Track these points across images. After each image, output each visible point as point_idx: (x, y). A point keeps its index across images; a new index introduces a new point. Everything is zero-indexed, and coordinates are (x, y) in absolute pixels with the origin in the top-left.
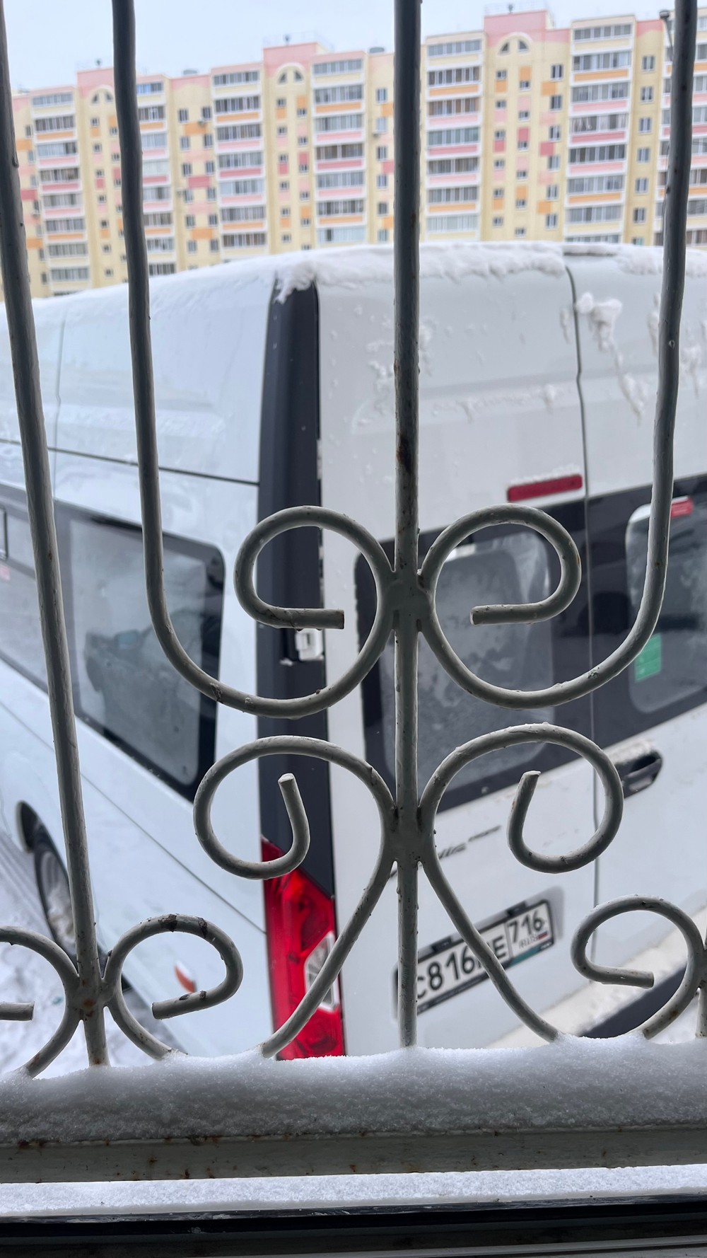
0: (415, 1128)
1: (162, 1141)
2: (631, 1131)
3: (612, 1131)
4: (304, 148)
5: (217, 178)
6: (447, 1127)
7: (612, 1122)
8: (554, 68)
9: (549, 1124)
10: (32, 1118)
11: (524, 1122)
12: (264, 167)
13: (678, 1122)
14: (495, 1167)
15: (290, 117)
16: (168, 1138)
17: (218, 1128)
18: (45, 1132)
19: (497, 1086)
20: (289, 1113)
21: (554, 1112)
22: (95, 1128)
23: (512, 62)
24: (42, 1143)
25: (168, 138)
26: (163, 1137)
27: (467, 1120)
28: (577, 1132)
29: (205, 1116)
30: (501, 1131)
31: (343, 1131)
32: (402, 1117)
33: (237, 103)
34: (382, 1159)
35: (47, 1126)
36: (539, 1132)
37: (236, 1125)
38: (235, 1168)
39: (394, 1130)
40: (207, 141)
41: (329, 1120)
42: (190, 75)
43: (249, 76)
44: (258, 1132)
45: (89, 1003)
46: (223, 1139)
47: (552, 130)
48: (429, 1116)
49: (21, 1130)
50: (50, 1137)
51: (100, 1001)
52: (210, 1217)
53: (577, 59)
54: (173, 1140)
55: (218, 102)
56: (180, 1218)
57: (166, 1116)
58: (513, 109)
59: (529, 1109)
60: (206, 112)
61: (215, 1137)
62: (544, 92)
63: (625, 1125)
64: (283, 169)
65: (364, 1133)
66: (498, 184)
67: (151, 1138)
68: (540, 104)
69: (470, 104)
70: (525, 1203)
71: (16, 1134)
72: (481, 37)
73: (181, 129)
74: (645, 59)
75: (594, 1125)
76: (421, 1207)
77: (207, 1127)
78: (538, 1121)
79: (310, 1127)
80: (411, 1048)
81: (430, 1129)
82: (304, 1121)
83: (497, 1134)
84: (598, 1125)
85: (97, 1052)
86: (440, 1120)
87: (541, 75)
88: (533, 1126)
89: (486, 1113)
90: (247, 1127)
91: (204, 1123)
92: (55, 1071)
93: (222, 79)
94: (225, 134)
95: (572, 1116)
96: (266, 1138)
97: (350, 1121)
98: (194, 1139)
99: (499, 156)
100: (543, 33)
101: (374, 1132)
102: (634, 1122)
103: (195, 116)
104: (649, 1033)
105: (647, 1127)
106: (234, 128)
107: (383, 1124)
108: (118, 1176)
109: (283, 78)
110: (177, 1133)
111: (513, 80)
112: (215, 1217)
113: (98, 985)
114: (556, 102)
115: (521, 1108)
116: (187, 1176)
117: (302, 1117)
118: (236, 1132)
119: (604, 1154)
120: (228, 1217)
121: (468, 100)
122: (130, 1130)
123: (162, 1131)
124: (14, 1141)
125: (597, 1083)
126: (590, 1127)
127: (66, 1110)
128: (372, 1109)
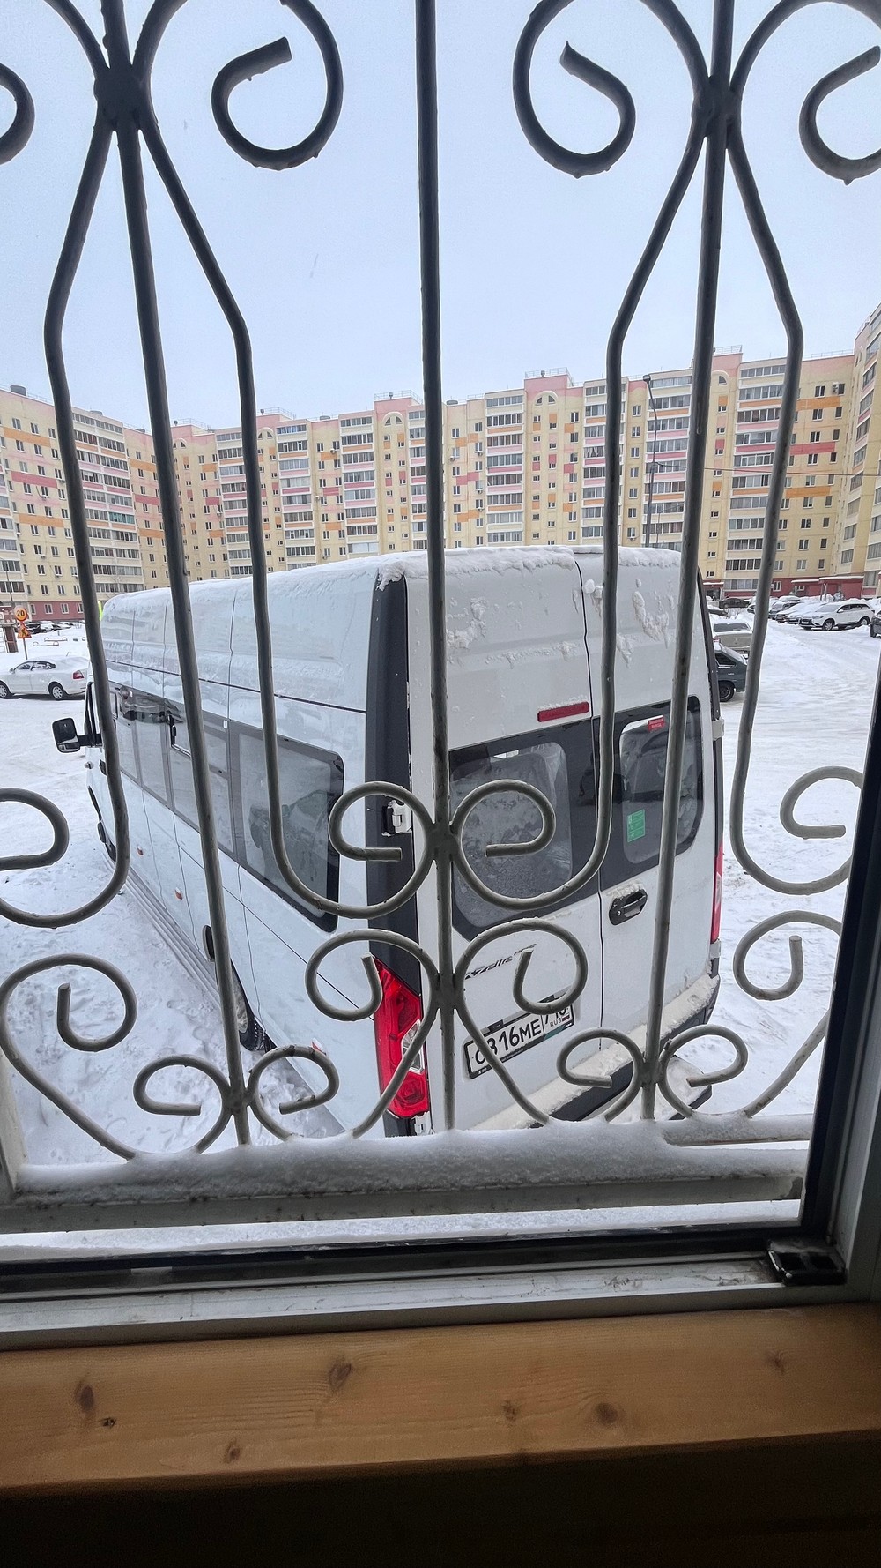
0: (453, 1185)
1: (285, 1196)
2: (596, 1185)
3: (584, 1185)
4: (403, 468)
5: (343, 489)
6: (474, 1184)
7: (582, 1179)
8: (573, 414)
9: (541, 1182)
10: (199, 1181)
11: (524, 1180)
12: (375, 481)
13: (626, 1179)
14: (506, 1210)
15: (394, 448)
16: (290, 1194)
17: (323, 1187)
18: (208, 1192)
19: (508, 1156)
20: (370, 1177)
21: (544, 1173)
22: (240, 1189)
23: (544, 410)
24: (206, 1199)
25: (310, 461)
26: (286, 1194)
27: (487, 1180)
28: (560, 1187)
29: (313, 1179)
30: (510, 1186)
31: (405, 1188)
32: (445, 1178)
33: (357, 439)
34: (431, 1207)
35: (209, 1187)
36: (534, 1187)
37: (335, 1186)
38: (334, 1213)
39: (439, 1187)
40: (337, 464)
41: (398, 1182)
42: (325, 420)
43: (365, 421)
44: (349, 1190)
45: (238, 1104)
46: (326, 1194)
47: (572, 455)
48: (463, 1177)
49: (192, 1190)
50: (211, 1194)
51: (244, 1103)
52: (316, 1248)
53: (588, 408)
54: (293, 1196)
55: (343, 438)
56: (297, 1250)
57: (288, 1179)
58: (544, 442)
59: (528, 1171)
60: (336, 445)
61: (321, 1193)
62: (566, 431)
63: (591, 1181)
64: (389, 483)
65: (419, 1189)
66: (535, 492)
67: (278, 1194)
68: (563, 439)
69: (516, 439)
70: (525, 1236)
71: (189, 1193)
72: (523, 393)
73: (318, 456)
74: (635, 407)
75: (571, 1181)
76: (456, 1239)
77: (316, 1186)
78: (535, 1180)
79: (384, 1186)
80: (452, 1130)
81: (463, 1186)
82: (381, 1182)
83: (507, 1188)
84: (574, 1182)
85: (243, 1135)
86: (469, 1180)
87: (563, 419)
88: (531, 1183)
89: (500, 1175)
90: (342, 1186)
91: (313, 1184)
92: (214, 1149)
93: (347, 423)
94: (349, 459)
95: (557, 1176)
96: (355, 1193)
97: (410, 1182)
98: (307, 1194)
99: (536, 473)
100: (564, 390)
101: (426, 1188)
102: (597, 1179)
103: (328, 447)
104: (609, 1117)
105: (606, 1182)
106: (355, 455)
107: (432, 1183)
108: (256, 1220)
109: (388, 422)
110: (295, 1190)
111: (545, 422)
112: (320, 1249)
113: (243, 1091)
114: (574, 438)
115: (523, 1171)
116: (303, 1220)
117: (378, 1179)
118: (335, 1189)
119: (578, 1200)
120: (328, 1248)
121: (514, 436)
122: (264, 1189)
123: (285, 1190)
124: (187, 1198)
125: (573, 1153)
126: (569, 1183)
127: (222, 1176)
128: (426, 1173)
